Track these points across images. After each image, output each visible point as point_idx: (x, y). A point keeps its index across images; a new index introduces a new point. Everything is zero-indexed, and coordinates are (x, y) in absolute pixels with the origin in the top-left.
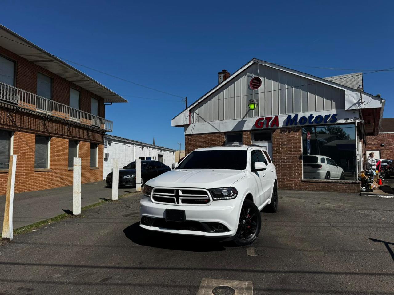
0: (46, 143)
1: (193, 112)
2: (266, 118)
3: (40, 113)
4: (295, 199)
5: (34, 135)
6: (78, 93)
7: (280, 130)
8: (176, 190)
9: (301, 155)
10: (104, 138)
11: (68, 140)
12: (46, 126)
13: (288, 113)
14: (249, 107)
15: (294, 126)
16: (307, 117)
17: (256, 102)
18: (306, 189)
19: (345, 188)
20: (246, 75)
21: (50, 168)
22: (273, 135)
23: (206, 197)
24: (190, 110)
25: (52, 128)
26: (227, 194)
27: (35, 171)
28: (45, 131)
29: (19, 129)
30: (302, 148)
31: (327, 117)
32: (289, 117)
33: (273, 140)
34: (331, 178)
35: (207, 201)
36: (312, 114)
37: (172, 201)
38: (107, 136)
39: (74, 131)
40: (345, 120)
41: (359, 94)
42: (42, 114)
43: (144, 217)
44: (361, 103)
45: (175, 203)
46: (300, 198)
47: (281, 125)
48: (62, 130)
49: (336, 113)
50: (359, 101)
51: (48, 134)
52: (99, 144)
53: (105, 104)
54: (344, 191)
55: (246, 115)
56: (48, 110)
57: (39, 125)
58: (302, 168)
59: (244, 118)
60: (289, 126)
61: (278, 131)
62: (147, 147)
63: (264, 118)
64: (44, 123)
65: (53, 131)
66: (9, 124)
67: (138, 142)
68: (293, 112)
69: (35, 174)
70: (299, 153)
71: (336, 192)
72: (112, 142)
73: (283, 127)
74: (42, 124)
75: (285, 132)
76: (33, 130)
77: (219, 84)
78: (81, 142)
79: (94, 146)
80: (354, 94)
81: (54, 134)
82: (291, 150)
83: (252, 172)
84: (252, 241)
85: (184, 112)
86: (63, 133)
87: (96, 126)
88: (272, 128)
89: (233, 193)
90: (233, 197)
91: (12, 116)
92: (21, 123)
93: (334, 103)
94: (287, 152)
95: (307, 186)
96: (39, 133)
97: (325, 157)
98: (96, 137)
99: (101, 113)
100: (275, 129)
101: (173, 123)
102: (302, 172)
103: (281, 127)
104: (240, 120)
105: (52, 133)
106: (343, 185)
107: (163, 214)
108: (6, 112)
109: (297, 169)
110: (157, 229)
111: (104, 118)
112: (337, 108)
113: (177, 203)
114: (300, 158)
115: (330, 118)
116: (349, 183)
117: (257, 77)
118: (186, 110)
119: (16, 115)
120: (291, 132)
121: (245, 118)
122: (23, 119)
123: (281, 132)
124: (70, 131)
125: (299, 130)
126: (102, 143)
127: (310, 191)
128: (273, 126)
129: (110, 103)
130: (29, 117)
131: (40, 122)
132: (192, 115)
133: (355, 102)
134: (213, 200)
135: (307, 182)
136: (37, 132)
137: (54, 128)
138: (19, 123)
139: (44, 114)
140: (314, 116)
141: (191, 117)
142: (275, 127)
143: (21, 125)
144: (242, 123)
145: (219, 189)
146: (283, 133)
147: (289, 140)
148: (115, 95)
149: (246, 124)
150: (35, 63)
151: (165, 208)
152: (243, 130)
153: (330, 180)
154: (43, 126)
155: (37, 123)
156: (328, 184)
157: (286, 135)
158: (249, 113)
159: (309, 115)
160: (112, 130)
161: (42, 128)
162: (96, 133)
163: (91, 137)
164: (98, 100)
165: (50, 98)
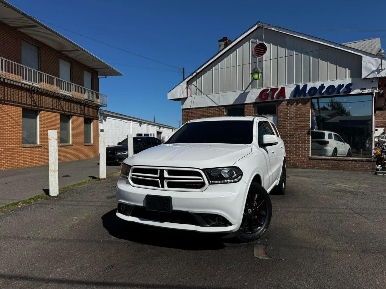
0: (35, 118)
1: (191, 84)
2: (271, 89)
3: (25, 84)
4: (304, 179)
5: (20, 108)
6: (69, 65)
7: (286, 102)
8: (160, 170)
9: (310, 130)
10: (99, 114)
11: (59, 114)
12: (34, 99)
13: (296, 83)
14: (253, 77)
15: (302, 97)
16: (318, 88)
17: (260, 71)
18: (314, 167)
19: (358, 167)
20: (249, 42)
21: (40, 144)
22: (278, 108)
23: (200, 179)
24: (187, 82)
25: (41, 101)
26: (228, 176)
27: (23, 146)
28: (33, 104)
29: (3, 102)
30: (310, 122)
31: (340, 86)
32: (298, 87)
33: (278, 113)
34: (338, 155)
35: (202, 185)
36: (323, 84)
37: (155, 184)
38: (102, 111)
39: (66, 106)
40: (361, 90)
41: (380, 60)
42: (27, 85)
43: (120, 204)
44: (380, 71)
45: (158, 186)
46: (308, 177)
47: (288, 96)
48: (52, 104)
49: (350, 82)
50: (378, 68)
51: (36, 108)
52: (93, 119)
53: (99, 77)
54: (356, 170)
55: (248, 87)
56: (34, 82)
57: (25, 98)
58: (310, 145)
59: (246, 89)
60: (297, 98)
61: (284, 104)
62: (145, 123)
63: (268, 89)
64: (32, 96)
65: (42, 104)
67: (135, 118)
68: (301, 82)
69: (23, 149)
70: (307, 128)
71: (348, 170)
72: (108, 117)
73: (290, 99)
74: (29, 96)
75: (292, 105)
76: (19, 103)
77: (219, 52)
78: (74, 117)
79: (88, 121)
80: (373, 60)
81: (43, 107)
82: (299, 125)
83: (260, 147)
84: (260, 236)
85: (181, 84)
86: (53, 107)
87: (89, 100)
88: (278, 100)
89: (236, 175)
90: (236, 180)
92: (4, 95)
93: (348, 71)
94: (293, 127)
95: (315, 164)
96: (26, 106)
97: (333, 133)
98: (89, 112)
99: (95, 87)
100: (281, 101)
101: (170, 96)
102: (310, 148)
103: (288, 99)
104: (242, 92)
105: (40, 107)
106: (356, 162)
107: (143, 202)
109: (304, 146)
110: (136, 220)
111: (98, 91)
112: (352, 76)
113: (162, 188)
114: (308, 133)
115: (344, 88)
116: (362, 161)
117: (262, 43)
118: (184, 82)
120: (298, 104)
121: (248, 89)
122: (7, 90)
123: (287, 105)
124: (60, 105)
125: (308, 102)
126: (97, 119)
127: (318, 169)
128: (279, 98)
129: (105, 77)
130: (13, 89)
131: (26, 94)
132: (190, 87)
133: (374, 69)
134: (210, 184)
135: (315, 159)
136: (23, 105)
137: (43, 101)
139: (30, 86)
140: (325, 86)
141: (189, 90)
142: (281, 99)
143: (4, 98)
144: (244, 95)
145: (218, 170)
146: (290, 105)
147: (296, 113)
148: (108, 67)
149: (249, 96)
150: (18, 29)
151: (146, 194)
152: (245, 102)
153: (338, 158)
154: (30, 99)
155: (23, 95)
156: (339, 162)
157: (293, 108)
158: (253, 83)
159: (320, 85)
160: (106, 105)
161: (29, 101)
162: (90, 107)
163: (85, 112)
164: (91, 73)
165: (38, 69)
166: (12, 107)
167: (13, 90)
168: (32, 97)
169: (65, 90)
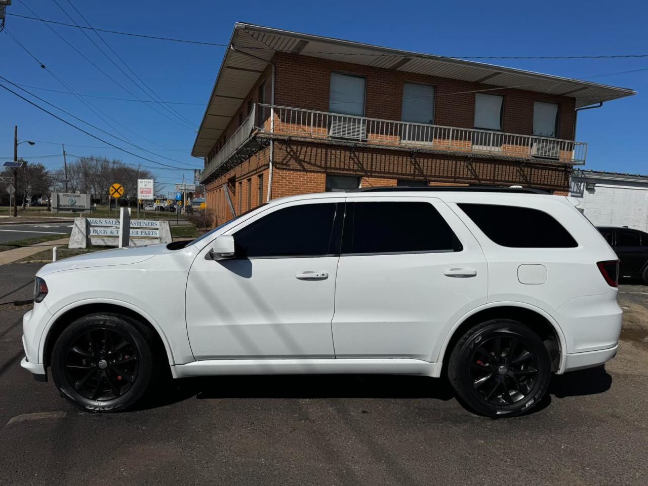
5: (394, 180)
10: (571, 179)
11: (467, 185)
12: (418, 166)
25: (432, 167)
28: (417, 173)
29: (369, 174)
48: (454, 170)
53: (578, 108)
64: (415, 161)
65: (433, 172)
66: (352, 168)
74: (411, 162)
76: (393, 173)
81: (435, 176)
86: (457, 175)
91: (356, 157)
96: (404, 177)
98: (543, 177)
99: (564, 129)
105: (431, 176)
108: (347, 153)
119: (363, 155)
122: (377, 158)
124: (473, 171)
126: (565, 189)
129: (599, 104)
130: (385, 154)
131: (406, 160)
136: (400, 176)
137: (435, 167)
138: (369, 165)
143: (372, 168)
150: (398, 69)
154: (413, 167)
155: (400, 162)
160: (584, 161)
161: (410, 169)
162: (545, 169)
163: (530, 178)
164: (556, 103)
165: (432, 119)
166: (382, 179)
167: (386, 157)
168: (415, 163)
169: (485, 145)
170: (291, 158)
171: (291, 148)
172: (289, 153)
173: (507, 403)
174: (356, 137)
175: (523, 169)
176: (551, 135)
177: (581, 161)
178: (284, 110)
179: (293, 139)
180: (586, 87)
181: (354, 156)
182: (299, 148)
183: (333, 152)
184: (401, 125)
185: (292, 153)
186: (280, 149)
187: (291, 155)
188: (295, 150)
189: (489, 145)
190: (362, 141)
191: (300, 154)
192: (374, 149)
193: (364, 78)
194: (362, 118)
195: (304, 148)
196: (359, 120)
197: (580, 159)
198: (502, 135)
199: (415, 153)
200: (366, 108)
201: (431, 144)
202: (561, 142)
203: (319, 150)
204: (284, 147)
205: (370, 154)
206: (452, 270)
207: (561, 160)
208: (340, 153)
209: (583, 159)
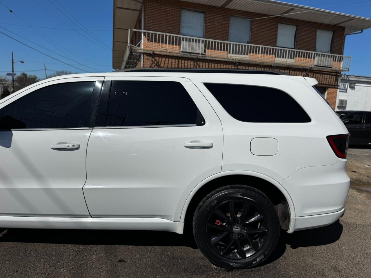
6: (293, 28)
10: (339, 81)
38: (347, 77)
72: (356, 84)
91: (198, 65)
99: (336, 48)
108: (192, 62)
119: (203, 64)
122: (211, 66)
126: (335, 87)
129: (360, 31)
150: (226, 7)
160: (349, 69)
162: (323, 74)
164: (332, 31)
165: (248, 40)
167: (217, 65)
169: (283, 57)
170: (155, 66)
171: (155, 59)
172: (154, 62)
173: (241, 258)
174: (197, 52)
175: (308, 73)
176: (328, 52)
177: (347, 69)
178: (149, 33)
179: (156, 53)
180: (351, 19)
181: (197, 65)
182: (160, 60)
183: (183, 62)
184: (227, 44)
185: (156, 62)
186: (148, 59)
187: (155, 64)
188: (158, 60)
189: (285, 58)
190: (202, 54)
191: (161, 63)
192: (210, 60)
193: (204, 13)
194: (201, 39)
195: (164, 59)
196: (199, 40)
197: (346, 67)
198: (294, 51)
199: (237, 63)
200: (205, 33)
201: (247, 56)
202: (334, 56)
203: (174, 61)
204: (150, 58)
205: (207, 64)
206: (191, 142)
207: (334, 68)
208: (188, 62)
209: (348, 67)
